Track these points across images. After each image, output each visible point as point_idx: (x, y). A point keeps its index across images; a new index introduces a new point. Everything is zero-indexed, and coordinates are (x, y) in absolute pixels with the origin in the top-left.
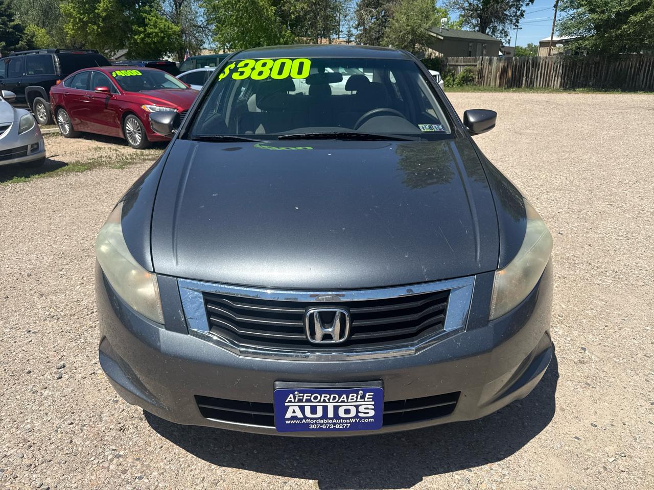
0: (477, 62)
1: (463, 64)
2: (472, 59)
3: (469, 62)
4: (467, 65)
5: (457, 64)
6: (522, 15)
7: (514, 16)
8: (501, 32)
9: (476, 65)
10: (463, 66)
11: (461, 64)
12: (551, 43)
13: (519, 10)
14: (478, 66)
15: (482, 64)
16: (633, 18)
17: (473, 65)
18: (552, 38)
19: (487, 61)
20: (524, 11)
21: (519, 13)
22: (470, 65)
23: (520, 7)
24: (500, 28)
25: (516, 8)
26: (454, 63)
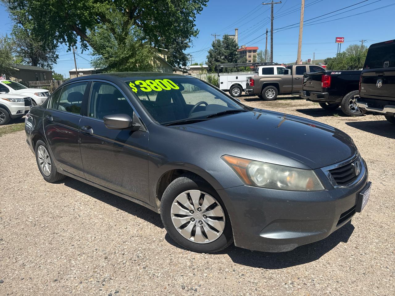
0: (50, 84)
1: (40, 85)
2: (46, 82)
3: (44, 84)
4: (44, 86)
5: (36, 85)
6: (57, 57)
7: (52, 57)
8: (47, 67)
9: (50, 86)
10: (41, 86)
11: (39, 85)
12: (76, 73)
13: (55, 54)
14: (51, 86)
15: (54, 85)
16: (131, 60)
17: (48, 86)
18: (76, 70)
19: (57, 83)
20: (58, 55)
21: (55, 56)
22: (46, 86)
23: (55, 53)
24: (46, 64)
25: (52, 53)
26: (34, 85)
